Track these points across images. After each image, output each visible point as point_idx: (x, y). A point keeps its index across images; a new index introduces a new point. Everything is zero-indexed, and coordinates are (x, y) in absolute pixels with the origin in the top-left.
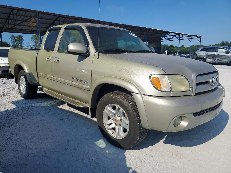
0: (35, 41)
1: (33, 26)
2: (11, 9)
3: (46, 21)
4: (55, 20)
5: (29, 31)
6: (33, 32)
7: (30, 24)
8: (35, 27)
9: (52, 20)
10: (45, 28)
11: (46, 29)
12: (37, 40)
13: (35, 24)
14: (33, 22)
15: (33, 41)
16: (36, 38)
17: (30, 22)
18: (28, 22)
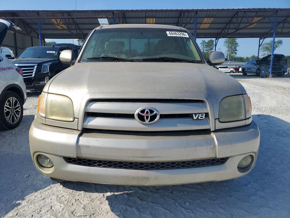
0: (228, 46)
1: (205, 29)
2: (180, 12)
3: (220, 20)
4: (232, 18)
5: (202, 35)
6: (206, 35)
7: (202, 26)
8: (208, 29)
9: (229, 17)
10: (220, 29)
11: (222, 30)
12: (231, 45)
13: (207, 26)
14: (205, 23)
15: (225, 46)
16: (229, 42)
17: (201, 23)
18: (200, 24)
